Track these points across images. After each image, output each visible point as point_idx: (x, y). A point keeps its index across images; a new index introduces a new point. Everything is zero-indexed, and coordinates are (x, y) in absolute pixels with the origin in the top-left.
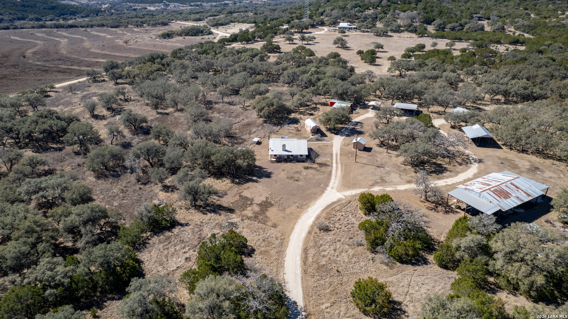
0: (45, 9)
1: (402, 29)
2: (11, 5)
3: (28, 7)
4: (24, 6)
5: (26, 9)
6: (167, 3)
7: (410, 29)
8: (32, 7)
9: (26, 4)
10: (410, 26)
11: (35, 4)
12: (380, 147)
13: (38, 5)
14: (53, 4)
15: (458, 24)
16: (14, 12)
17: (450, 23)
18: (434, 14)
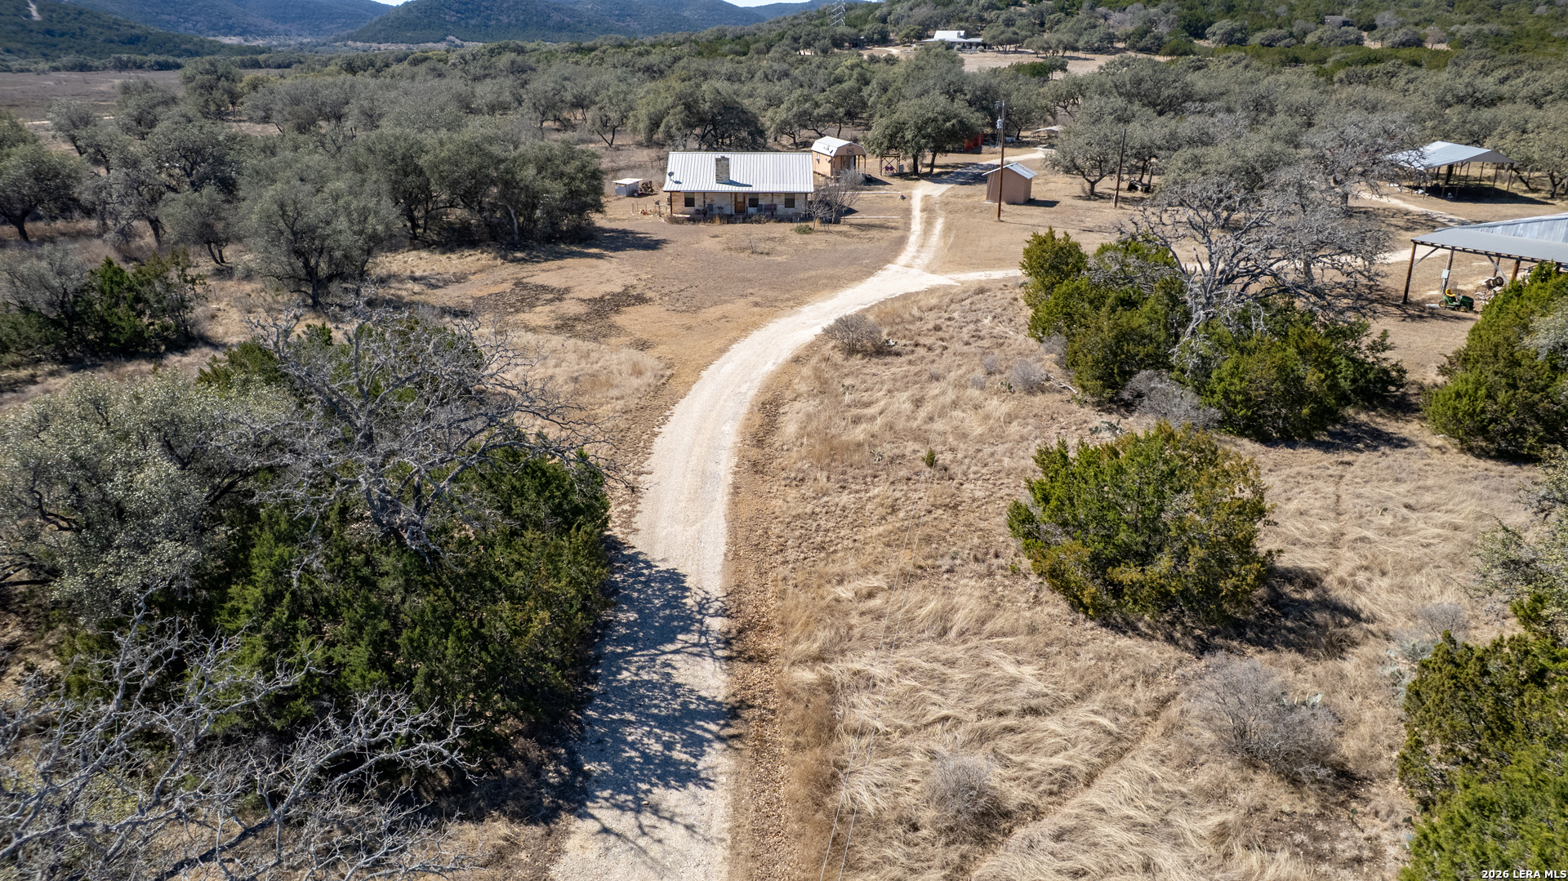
0: (112, 41)
1: (1121, 45)
2: (14, 28)
3: (62, 35)
4: (49, 32)
5: (56, 40)
6: (458, 42)
7: (1141, 44)
8: (73, 35)
9: (57, 27)
10: (1143, 34)
11: (82, 30)
12: (1089, 199)
13: (92, 31)
14: (134, 32)
15: (1283, 32)
16: (19, 46)
17: (1260, 29)
18: (1211, 9)
